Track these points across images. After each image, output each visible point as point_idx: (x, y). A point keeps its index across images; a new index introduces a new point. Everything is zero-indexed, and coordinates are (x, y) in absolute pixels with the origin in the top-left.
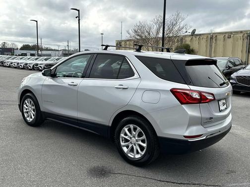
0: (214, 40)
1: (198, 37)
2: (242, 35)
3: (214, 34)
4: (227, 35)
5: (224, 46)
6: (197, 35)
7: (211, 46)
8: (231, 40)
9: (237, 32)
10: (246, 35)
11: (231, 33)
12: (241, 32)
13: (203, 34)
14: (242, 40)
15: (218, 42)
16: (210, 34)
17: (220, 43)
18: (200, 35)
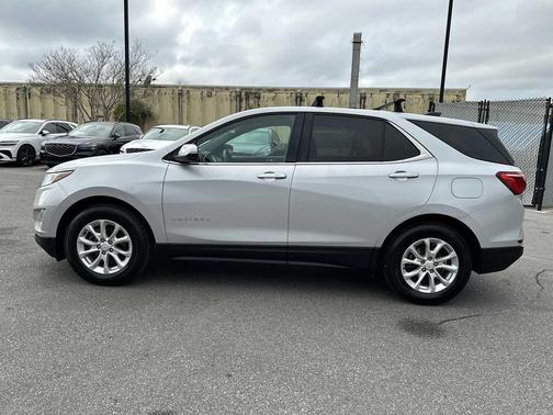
0: (185, 97)
1: (156, 92)
2: (228, 93)
3: (184, 87)
4: (205, 92)
5: (203, 109)
6: (155, 86)
7: (180, 107)
8: (211, 99)
9: (220, 88)
10: (234, 94)
11: (212, 88)
12: (227, 88)
13: (165, 87)
14: (229, 101)
15: (192, 100)
16: (177, 87)
17: (196, 104)
18: (160, 87)
